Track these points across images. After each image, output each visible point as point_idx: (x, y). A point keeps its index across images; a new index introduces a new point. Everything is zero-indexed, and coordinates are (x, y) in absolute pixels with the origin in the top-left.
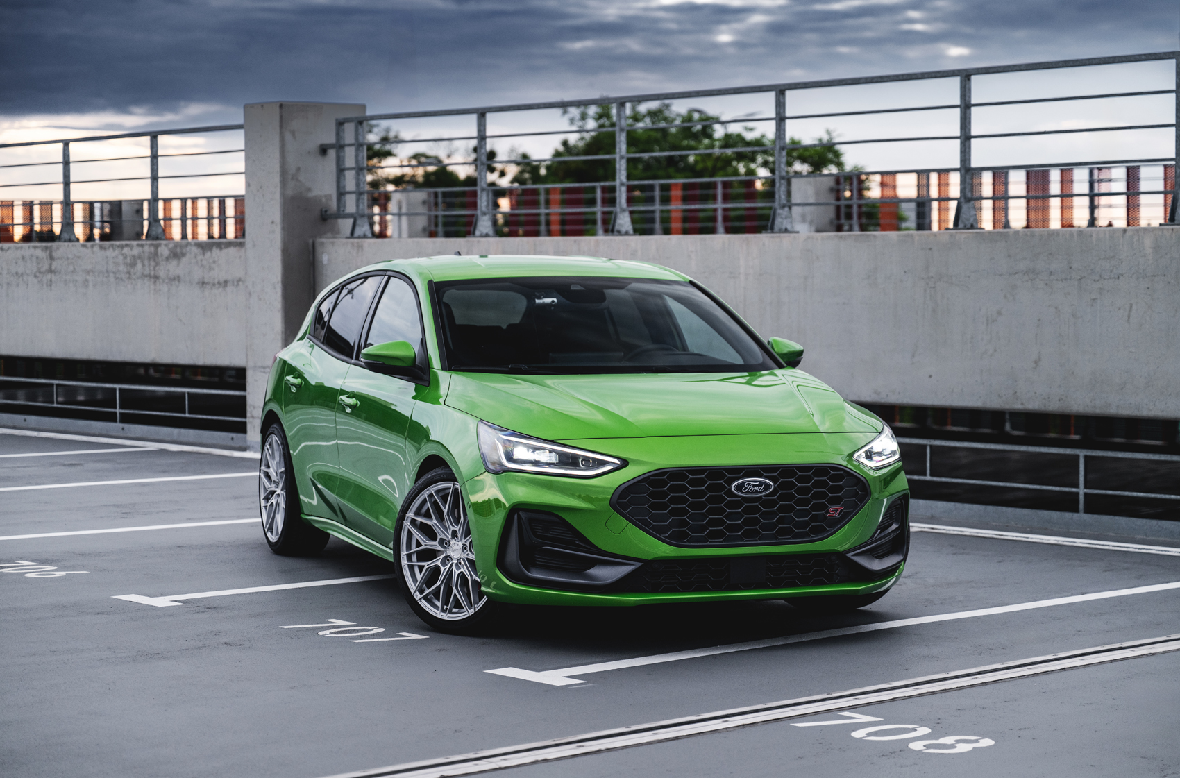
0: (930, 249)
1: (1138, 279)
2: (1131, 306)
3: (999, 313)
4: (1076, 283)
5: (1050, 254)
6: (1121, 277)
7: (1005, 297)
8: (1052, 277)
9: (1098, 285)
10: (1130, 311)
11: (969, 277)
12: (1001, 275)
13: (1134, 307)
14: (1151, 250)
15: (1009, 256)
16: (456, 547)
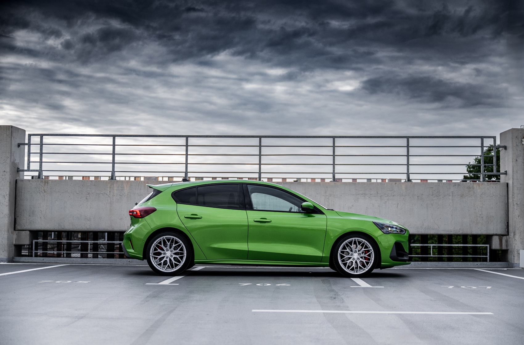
1: (400, 196)
2: (398, 204)
3: (353, 206)
4: (380, 197)
6: (395, 196)
7: (355, 201)
8: (371, 196)
9: (387, 198)
10: (398, 205)
11: (341, 195)
12: (353, 195)
13: (399, 204)
14: (404, 189)
15: (356, 190)
16: (356, 255)
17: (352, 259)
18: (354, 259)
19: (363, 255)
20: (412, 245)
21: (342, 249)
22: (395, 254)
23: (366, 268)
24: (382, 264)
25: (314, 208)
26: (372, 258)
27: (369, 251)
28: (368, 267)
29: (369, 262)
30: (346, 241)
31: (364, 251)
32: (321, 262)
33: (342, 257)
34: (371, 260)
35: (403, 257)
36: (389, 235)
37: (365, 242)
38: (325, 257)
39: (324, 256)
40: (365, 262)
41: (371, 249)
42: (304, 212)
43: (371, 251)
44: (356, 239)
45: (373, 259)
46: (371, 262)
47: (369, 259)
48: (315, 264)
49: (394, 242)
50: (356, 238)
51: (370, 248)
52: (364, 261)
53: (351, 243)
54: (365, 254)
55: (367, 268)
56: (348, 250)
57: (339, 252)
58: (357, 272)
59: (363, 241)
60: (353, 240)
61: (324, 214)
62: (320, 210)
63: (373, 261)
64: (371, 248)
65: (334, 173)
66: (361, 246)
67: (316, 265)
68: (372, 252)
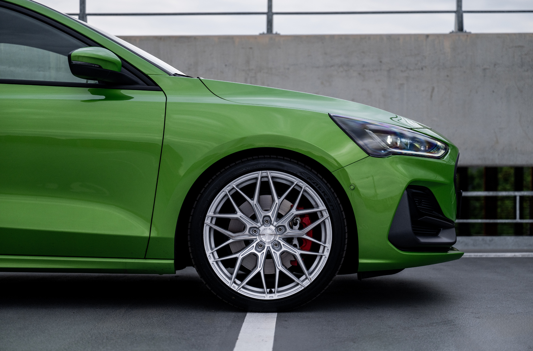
0: (251, 48)
1: (438, 69)
2: (433, 89)
4: (386, 73)
5: (363, 52)
6: (425, 69)
7: (322, 83)
8: (365, 69)
9: (405, 74)
10: (432, 92)
11: (288, 69)
12: (318, 67)
15: (326, 54)
16: (269, 232)
17: (254, 244)
18: (260, 246)
19: (295, 232)
20: (464, 194)
21: (220, 212)
22: (407, 226)
23: (304, 277)
24: (361, 261)
25: (123, 66)
26: (325, 242)
27: (314, 217)
28: (311, 274)
29: (316, 256)
30: (234, 184)
31: (297, 216)
32: (145, 258)
33: (219, 238)
34: (321, 248)
35: (436, 235)
36: (386, 162)
37: (301, 184)
38: (157, 239)
39: (155, 238)
40: (302, 255)
41: (321, 212)
42: (84, 81)
43: (322, 216)
44: (267, 177)
45: (329, 245)
46: (321, 256)
47: (316, 247)
48: (126, 263)
49: (404, 185)
50: (270, 174)
51: (318, 206)
52: (298, 252)
53: (249, 189)
54: (300, 229)
55: (306, 278)
56: (239, 215)
57: (207, 221)
58: (271, 292)
59: (292, 183)
60: (256, 178)
61: (161, 90)
62: (147, 76)
63: (327, 254)
64: (322, 207)
65: (270, 14)
66: (286, 198)
67: (128, 267)
68: (324, 222)
